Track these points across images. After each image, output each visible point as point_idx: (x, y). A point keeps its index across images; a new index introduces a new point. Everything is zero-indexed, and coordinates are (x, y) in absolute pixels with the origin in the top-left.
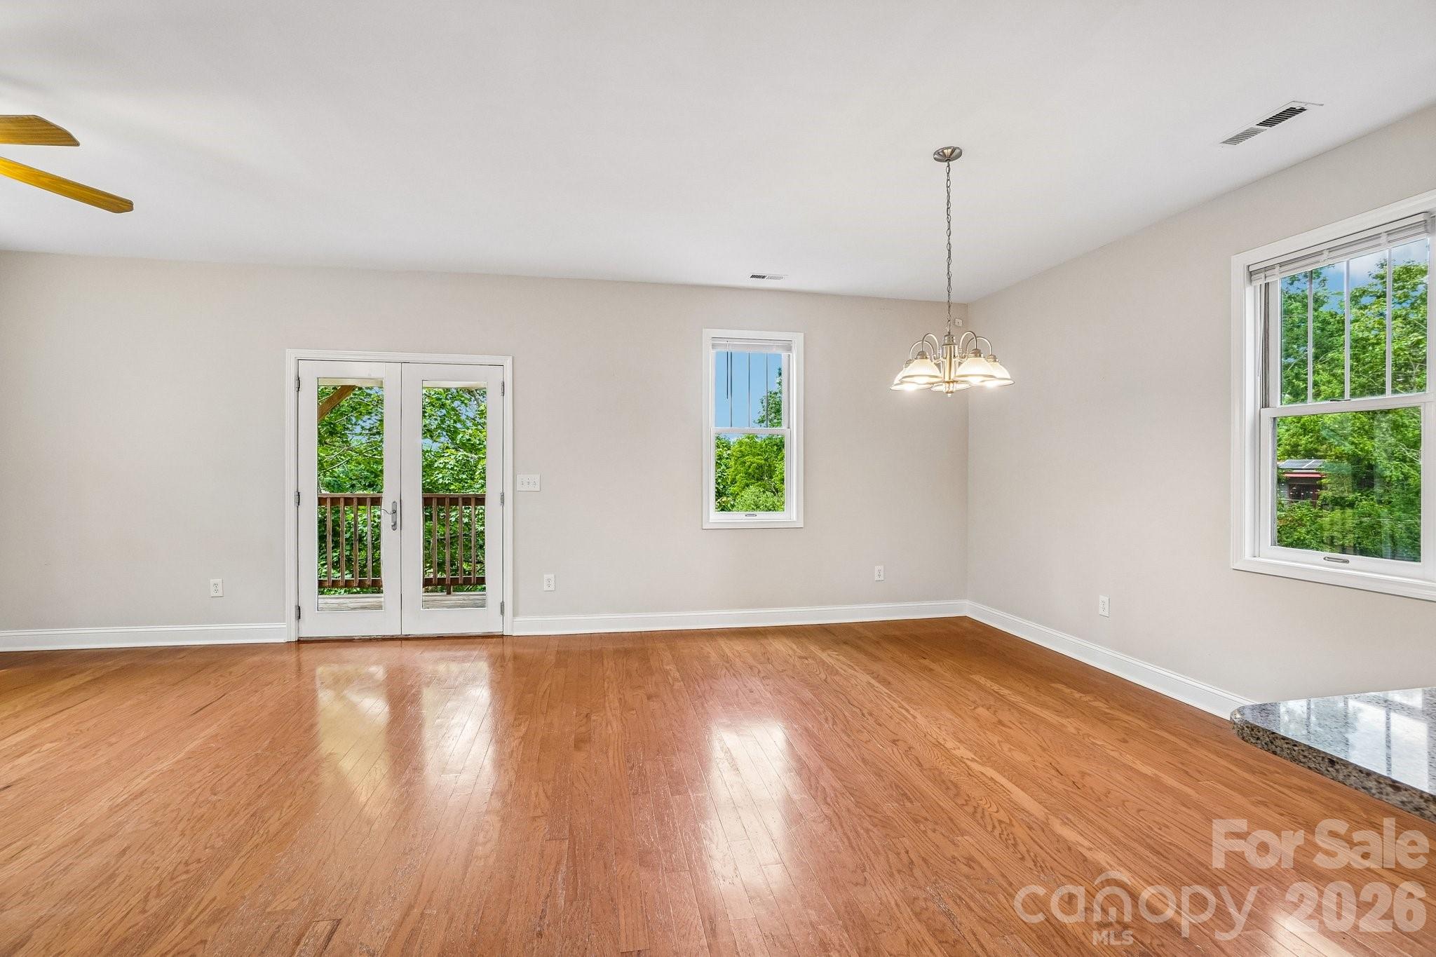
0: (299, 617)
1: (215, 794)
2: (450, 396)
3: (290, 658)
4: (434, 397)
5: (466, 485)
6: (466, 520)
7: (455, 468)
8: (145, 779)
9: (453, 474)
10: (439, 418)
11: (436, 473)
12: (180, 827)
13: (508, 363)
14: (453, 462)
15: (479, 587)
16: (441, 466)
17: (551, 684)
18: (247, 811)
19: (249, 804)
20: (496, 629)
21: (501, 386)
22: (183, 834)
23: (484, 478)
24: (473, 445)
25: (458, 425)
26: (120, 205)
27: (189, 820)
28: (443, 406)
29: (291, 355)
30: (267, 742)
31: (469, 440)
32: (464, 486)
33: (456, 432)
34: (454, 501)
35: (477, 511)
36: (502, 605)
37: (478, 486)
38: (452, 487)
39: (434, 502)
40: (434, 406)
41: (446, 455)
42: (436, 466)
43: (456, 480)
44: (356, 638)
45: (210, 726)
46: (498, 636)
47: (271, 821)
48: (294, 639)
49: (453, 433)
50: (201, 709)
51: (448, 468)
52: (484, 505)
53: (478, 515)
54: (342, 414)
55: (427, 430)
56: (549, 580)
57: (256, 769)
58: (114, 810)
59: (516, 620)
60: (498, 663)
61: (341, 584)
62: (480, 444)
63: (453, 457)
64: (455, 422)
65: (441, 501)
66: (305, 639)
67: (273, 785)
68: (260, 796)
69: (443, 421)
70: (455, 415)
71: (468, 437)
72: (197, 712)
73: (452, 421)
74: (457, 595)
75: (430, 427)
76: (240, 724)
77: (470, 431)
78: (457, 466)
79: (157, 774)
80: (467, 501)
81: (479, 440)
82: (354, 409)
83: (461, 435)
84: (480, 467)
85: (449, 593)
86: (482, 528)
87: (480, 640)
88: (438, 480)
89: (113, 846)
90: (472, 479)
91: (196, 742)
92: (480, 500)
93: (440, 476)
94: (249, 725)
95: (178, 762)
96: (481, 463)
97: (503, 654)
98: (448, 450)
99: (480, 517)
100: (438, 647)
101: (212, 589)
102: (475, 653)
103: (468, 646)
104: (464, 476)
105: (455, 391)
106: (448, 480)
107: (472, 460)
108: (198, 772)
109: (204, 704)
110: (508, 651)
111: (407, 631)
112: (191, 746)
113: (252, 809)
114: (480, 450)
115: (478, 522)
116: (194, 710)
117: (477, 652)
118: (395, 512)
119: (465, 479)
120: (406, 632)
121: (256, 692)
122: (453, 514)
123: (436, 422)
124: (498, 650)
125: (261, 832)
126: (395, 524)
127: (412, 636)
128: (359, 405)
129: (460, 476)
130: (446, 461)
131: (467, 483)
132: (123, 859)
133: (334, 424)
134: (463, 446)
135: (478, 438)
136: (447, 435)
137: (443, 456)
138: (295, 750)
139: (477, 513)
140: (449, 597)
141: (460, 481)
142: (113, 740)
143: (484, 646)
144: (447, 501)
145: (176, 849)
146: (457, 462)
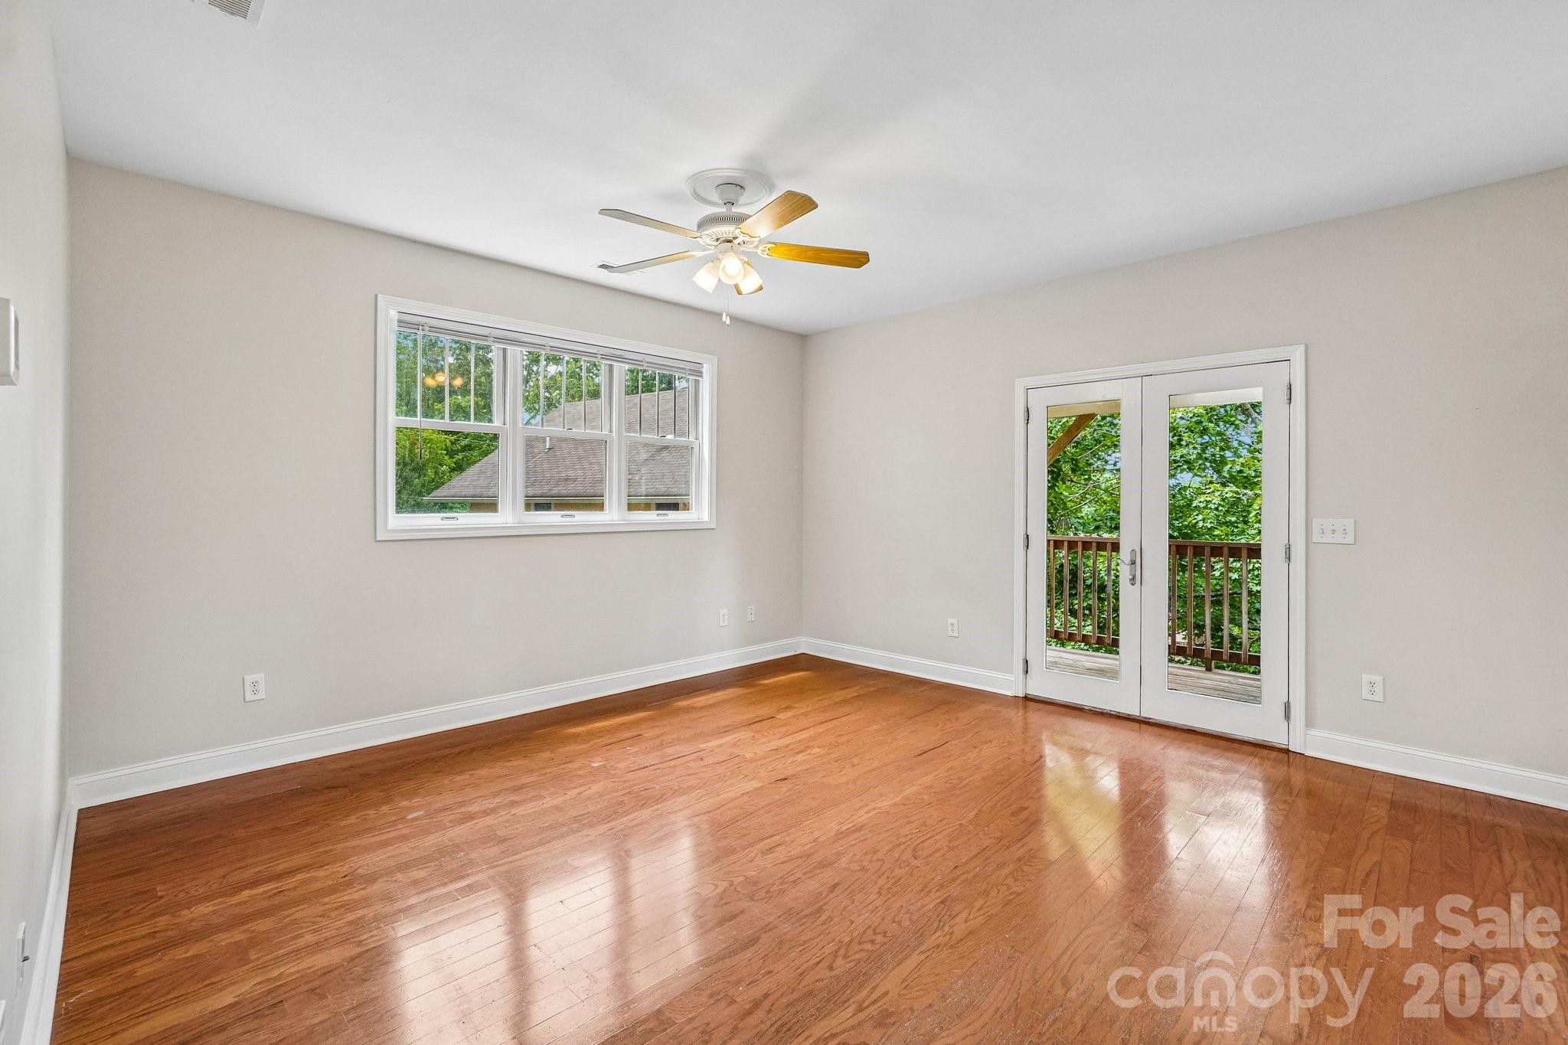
0: (1027, 672)
1: (915, 858)
2: (1215, 417)
3: (1015, 715)
4: (1193, 420)
5: (1236, 530)
6: (1235, 576)
7: (1220, 508)
8: (867, 813)
9: (1218, 516)
10: (1198, 446)
11: (1195, 514)
12: (881, 882)
13: (1298, 354)
14: (1217, 500)
15: (1252, 669)
16: (1202, 505)
17: (1379, 864)
18: (939, 894)
19: (942, 886)
20: (1278, 738)
21: (1286, 391)
22: (879, 893)
23: (1259, 522)
24: (1246, 477)
25: (1228, 454)
26: (858, 259)
27: (888, 877)
28: (1204, 431)
29: (1020, 385)
30: (973, 813)
31: (1241, 471)
32: (1233, 531)
33: (1223, 461)
34: (1216, 551)
35: (1252, 565)
36: (1287, 707)
37: (1254, 532)
38: (1216, 532)
39: (1190, 551)
40: (1192, 432)
41: (1208, 491)
42: (1194, 505)
43: (1220, 524)
44: (1086, 708)
45: (927, 774)
46: (1280, 750)
47: (958, 919)
48: (1021, 694)
49: (1218, 464)
50: (925, 753)
51: (1211, 508)
52: (1260, 558)
53: (1253, 570)
54: (1086, 449)
55: (1184, 461)
56: (1372, 684)
57: (957, 843)
58: (841, 835)
59: (1312, 733)
60: (1278, 793)
61: (1078, 638)
62: (1255, 477)
63: (1217, 494)
64: (1222, 449)
65: (1198, 550)
66: (1032, 697)
67: (969, 872)
68: (954, 880)
69: (1204, 450)
70: (1222, 440)
71: (1238, 468)
72: (921, 755)
73: (1218, 449)
74: (1220, 674)
75: (1189, 457)
76: (953, 782)
77: (1242, 460)
78: (1223, 506)
79: (877, 811)
80: (1235, 552)
81: (1255, 471)
82: (1098, 441)
83: (1230, 466)
84: (1256, 506)
85: (1209, 669)
86: (1258, 588)
87: (1252, 749)
88: (1197, 522)
89: (828, 876)
90: (1246, 522)
91: (913, 789)
92: (1255, 552)
93: (1200, 517)
94: (961, 785)
95: (895, 805)
96: (1258, 501)
97: (1289, 780)
98: (1211, 486)
99: (1256, 573)
100: (1189, 745)
101: (950, 628)
102: (1243, 768)
103: (1231, 755)
104: (1233, 519)
105: (1222, 410)
106: (1211, 523)
107: (1244, 498)
108: (907, 823)
109: (927, 748)
110: (1298, 778)
111: (1148, 712)
112: (908, 792)
113: (943, 894)
114: (1256, 484)
115: (1253, 579)
116: (919, 751)
117: (1245, 768)
118: (1133, 563)
119: (1236, 522)
120: (1146, 714)
121: (975, 748)
122: (1218, 566)
123: (1196, 452)
124: (1280, 772)
125: (946, 929)
126: (1134, 578)
127: (1154, 721)
128: (1104, 437)
129: (1228, 519)
130: (1208, 499)
131: (1237, 527)
132: (832, 895)
133: (1076, 460)
134: (1233, 479)
135: (1254, 468)
136: (1211, 466)
137: (1204, 493)
138: (998, 835)
139: (1251, 567)
140: (1208, 675)
141: (1228, 524)
142: (856, 761)
143: (1256, 760)
144: (1207, 550)
145: (870, 908)
146: (1223, 500)
